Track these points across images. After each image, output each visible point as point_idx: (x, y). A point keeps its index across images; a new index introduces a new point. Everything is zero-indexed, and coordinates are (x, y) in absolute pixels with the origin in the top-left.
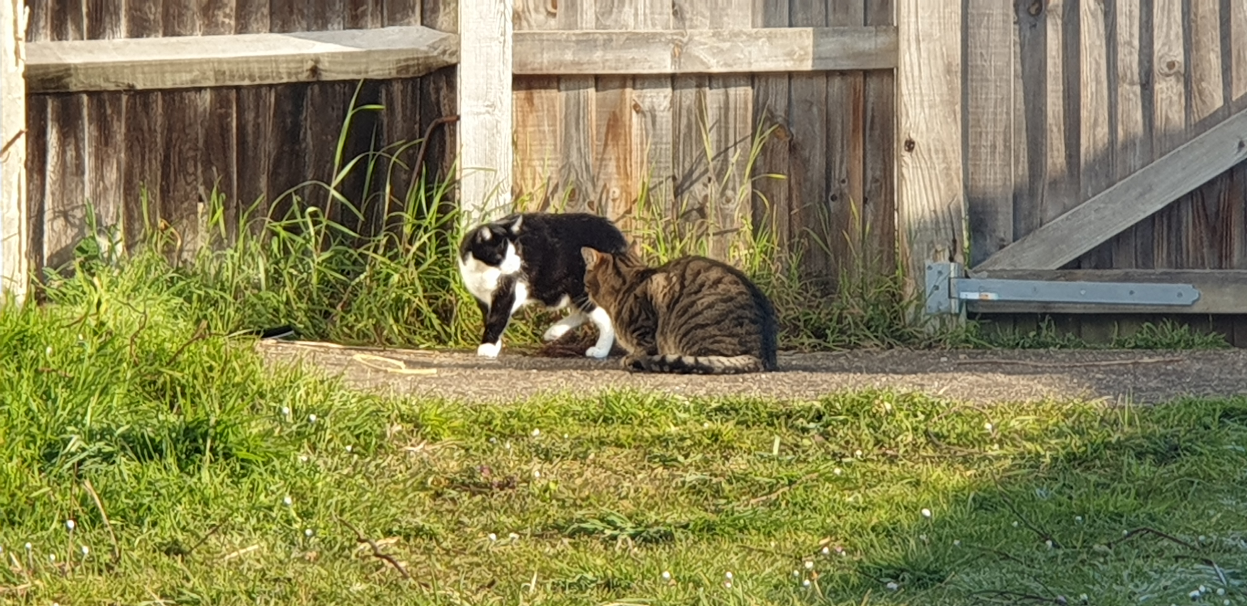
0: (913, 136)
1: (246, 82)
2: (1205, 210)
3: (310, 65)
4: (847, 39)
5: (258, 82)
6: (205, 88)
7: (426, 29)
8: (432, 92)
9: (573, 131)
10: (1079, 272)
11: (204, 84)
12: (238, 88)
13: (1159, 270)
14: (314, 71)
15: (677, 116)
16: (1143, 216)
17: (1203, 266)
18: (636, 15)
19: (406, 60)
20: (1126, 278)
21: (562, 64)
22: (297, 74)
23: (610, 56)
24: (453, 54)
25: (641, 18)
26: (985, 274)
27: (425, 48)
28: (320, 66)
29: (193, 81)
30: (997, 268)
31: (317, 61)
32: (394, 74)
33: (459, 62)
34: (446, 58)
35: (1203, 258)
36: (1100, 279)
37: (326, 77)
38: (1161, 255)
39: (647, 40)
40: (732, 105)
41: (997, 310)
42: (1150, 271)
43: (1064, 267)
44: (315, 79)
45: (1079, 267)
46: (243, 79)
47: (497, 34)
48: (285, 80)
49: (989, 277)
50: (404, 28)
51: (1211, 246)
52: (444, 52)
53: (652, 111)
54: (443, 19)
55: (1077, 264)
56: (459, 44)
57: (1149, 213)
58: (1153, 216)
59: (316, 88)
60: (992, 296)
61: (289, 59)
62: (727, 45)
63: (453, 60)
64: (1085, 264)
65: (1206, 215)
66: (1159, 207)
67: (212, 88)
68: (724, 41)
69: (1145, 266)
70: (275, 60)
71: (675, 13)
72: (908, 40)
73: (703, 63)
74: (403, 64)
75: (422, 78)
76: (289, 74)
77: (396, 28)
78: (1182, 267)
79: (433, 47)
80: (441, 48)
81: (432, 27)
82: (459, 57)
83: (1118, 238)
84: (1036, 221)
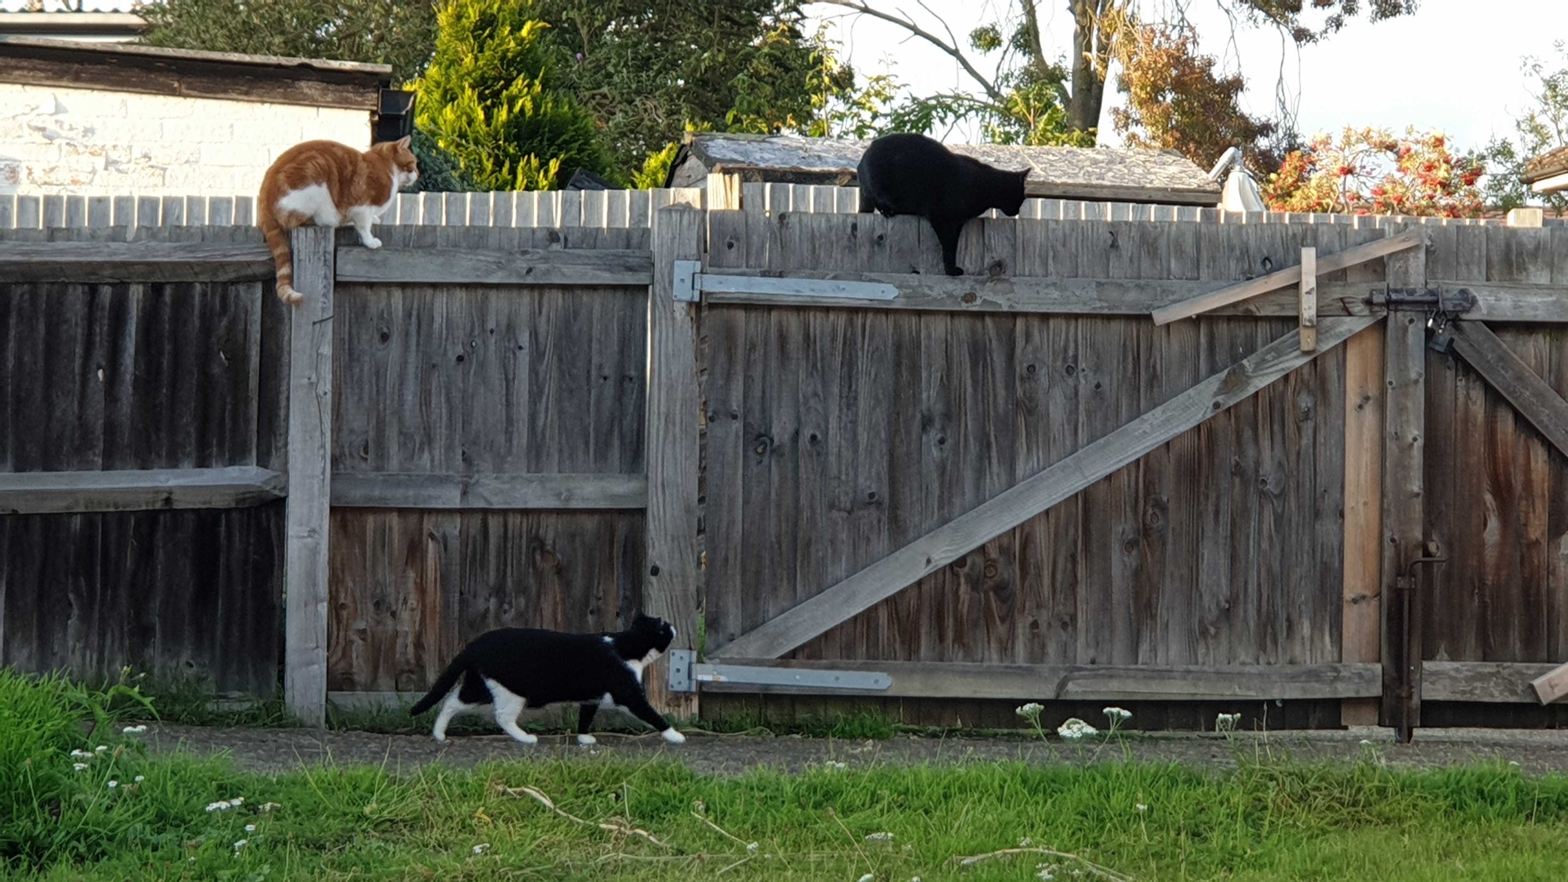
0: (658, 563)
1: (112, 509)
2: (897, 614)
3: (165, 495)
4: (604, 484)
5: (121, 509)
6: (76, 514)
7: (261, 469)
8: (264, 520)
9: (379, 552)
10: (794, 661)
11: (75, 510)
12: (104, 514)
13: (860, 661)
14: (168, 501)
15: (465, 543)
16: (848, 617)
17: (895, 659)
18: (432, 460)
19: (244, 493)
20: (833, 667)
21: (371, 499)
22: (154, 503)
23: (411, 493)
24: (281, 489)
25: (436, 463)
26: (718, 660)
27: (258, 484)
28: (173, 497)
29: (68, 507)
30: (727, 656)
31: (171, 493)
32: (233, 505)
33: (287, 497)
34: (276, 492)
35: (895, 652)
36: (812, 667)
37: (178, 506)
38: (862, 650)
39: (442, 481)
40: (510, 535)
41: (728, 691)
42: (852, 661)
43: (782, 657)
44: (167, 508)
45: (794, 658)
46: (108, 506)
47: (318, 472)
48: (144, 508)
49: (720, 663)
50: (243, 467)
51: (903, 643)
52: (275, 488)
53: (444, 537)
54: (275, 461)
55: (793, 654)
56: (287, 481)
57: (853, 614)
58: (855, 618)
59: (168, 515)
60: (723, 679)
61: (147, 490)
62: (507, 486)
63: (283, 495)
64: (800, 655)
65: (898, 619)
66: (861, 610)
67: (81, 513)
68: (504, 483)
69: (848, 658)
70: (135, 491)
71: (464, 460)
72: (656, 487)
73: (486, 500)
74: (242, 497)
75: (257, 508)
76: (147, 503)
77: (236, 468)
78: (877, 659)
79: (266, 482)
80: (273, 484)
81: (266, 467)
82: (287, 492)
83: (827, 635)
84: (760, 621)
